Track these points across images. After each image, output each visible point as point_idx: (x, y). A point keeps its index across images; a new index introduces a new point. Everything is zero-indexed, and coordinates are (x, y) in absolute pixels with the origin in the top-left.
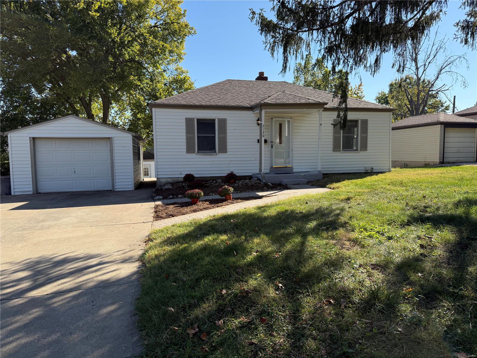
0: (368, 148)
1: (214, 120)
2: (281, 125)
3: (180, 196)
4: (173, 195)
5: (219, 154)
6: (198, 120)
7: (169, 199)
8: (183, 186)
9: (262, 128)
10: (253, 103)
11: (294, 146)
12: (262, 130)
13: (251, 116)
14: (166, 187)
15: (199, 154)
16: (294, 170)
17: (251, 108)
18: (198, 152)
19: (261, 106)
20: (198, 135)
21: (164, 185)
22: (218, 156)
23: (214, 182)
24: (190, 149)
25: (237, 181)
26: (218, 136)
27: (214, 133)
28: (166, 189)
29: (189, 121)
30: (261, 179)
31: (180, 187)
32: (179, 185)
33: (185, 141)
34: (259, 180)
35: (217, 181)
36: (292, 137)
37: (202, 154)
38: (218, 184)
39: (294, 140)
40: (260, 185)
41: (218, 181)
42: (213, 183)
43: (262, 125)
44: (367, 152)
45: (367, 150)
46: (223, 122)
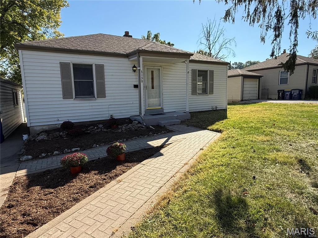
0: (214, 92)
1: (91, 65)
2: (152, 72)
3: (56, 152)
4: (47, 151)
5: (98, 99)
6: (73, 64)
7: (40, 158)
8: (61, 136)
9: (141, 74)
10: (128, 52)
11: (164, 91)
12: (141, 75)
13: (126, 63)
14: (41, 137)
15: (77, 99)
16: (165, 111)
17: (127, 56)
18: (75, 98)
19: (139, 53)
20: (75, 80)
21: (38, 134)
22: (97, 101)
23: (96, 128)
24: (66, 95)
25: (119, 126)
26: (96, 81)
27: (92, 79)
28: (40, 141)
29: (64, 66)
30: (141, 122)
31: (57, 137)
32: (55, 135)
33: (61, 86)
34: (139, 123)
35: (97, 127)
36: (162, 83)
37: (81, 99)
38: (99, 130)
39: (164, 86)
40: (143, 129)
41: (99, 126)
42: (94, 129)
43: (141, 71)
44: (213, 95)
45: (213, 94)
46: (100, 68)
